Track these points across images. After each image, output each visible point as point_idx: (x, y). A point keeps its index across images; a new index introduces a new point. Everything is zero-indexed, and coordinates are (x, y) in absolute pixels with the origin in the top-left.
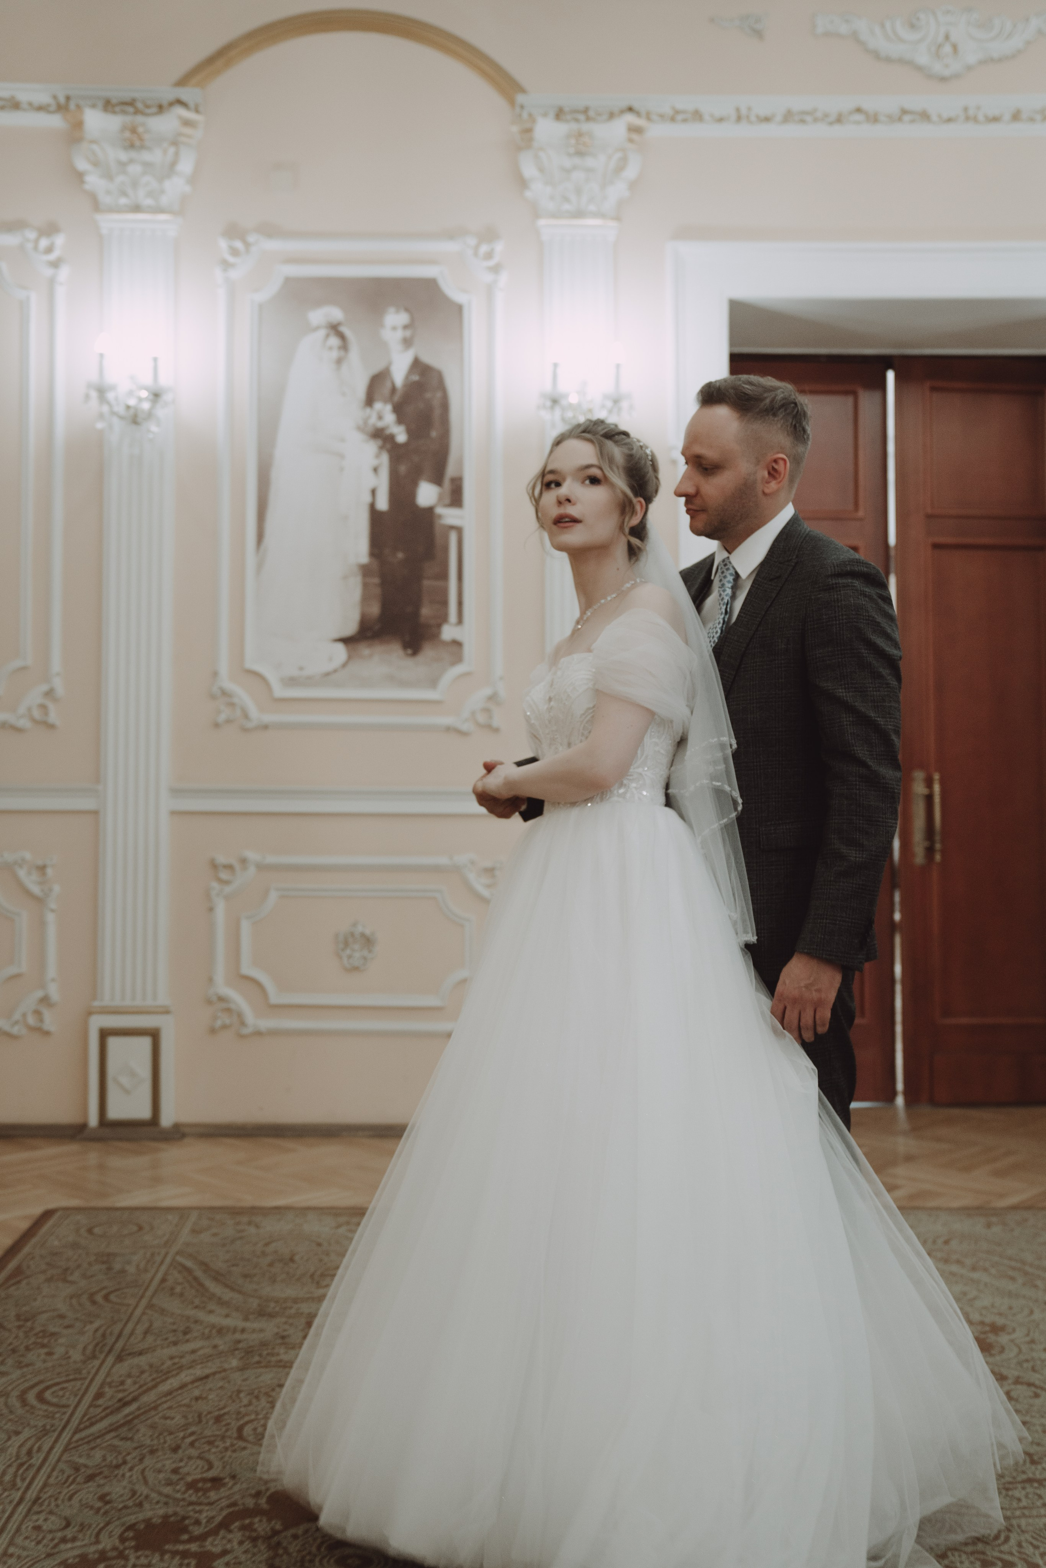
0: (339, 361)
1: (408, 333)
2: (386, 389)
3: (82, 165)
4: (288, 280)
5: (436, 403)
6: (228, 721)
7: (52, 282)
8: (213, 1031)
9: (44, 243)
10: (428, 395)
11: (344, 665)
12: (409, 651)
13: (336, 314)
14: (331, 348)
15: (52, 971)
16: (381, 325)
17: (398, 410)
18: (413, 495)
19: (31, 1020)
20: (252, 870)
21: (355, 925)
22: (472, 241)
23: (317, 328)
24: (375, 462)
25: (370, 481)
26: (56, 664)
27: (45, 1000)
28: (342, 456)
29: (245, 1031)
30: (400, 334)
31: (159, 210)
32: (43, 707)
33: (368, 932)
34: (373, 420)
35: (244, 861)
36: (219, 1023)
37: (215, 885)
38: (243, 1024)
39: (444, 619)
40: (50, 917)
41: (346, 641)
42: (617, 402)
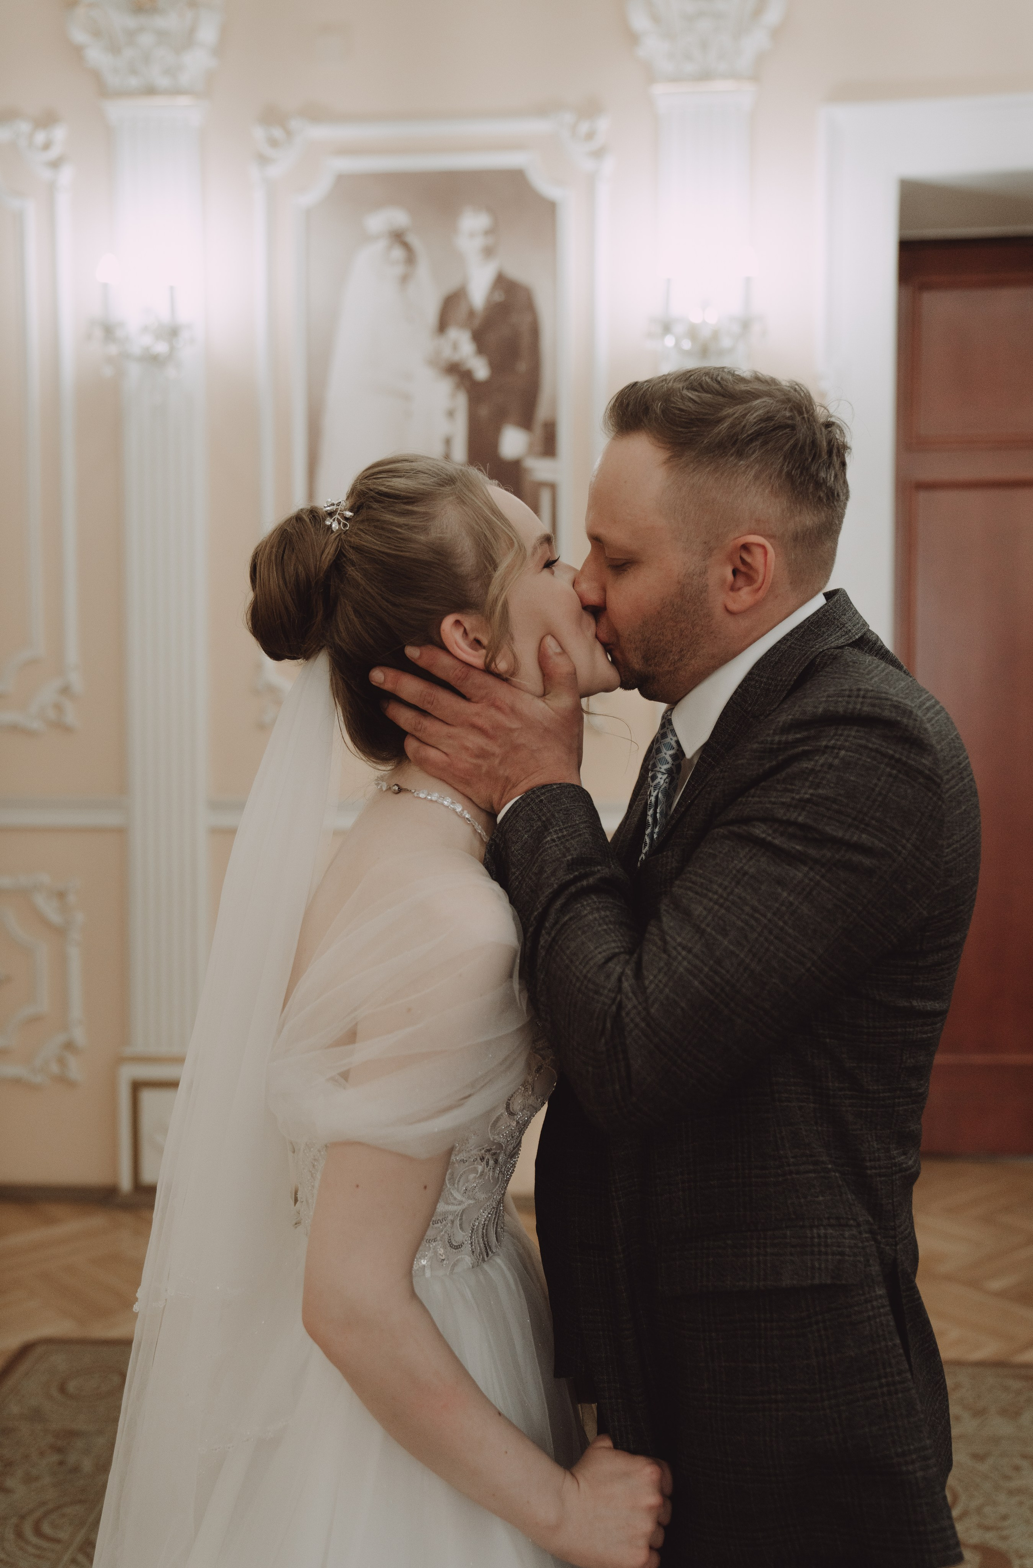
0: (405, 279)
1: (490, 240)
2: (461, 312)
3: (79, 36)
4: (342, 179)
5: (524, 328)
7: (51, 188)
9: (40, 137)
10: (515, 319)
13: (398, 217)
14: (392, 264)
15: (77, 1011)
16: (456, 231)
17: (479, 338)
18: (494, 445)
19: (55, 1068)
22: (569, 118)
23: (376, 238)
24: (450, 405)
25: (444, 427)
26: (72, 654)
27: (69, 1046)
28: (408, 398)
30: (479, 242)
31: (176, 91)
32: (58, 707)
34: (447, 354)
40: (74, 954)
42: (746, 325)
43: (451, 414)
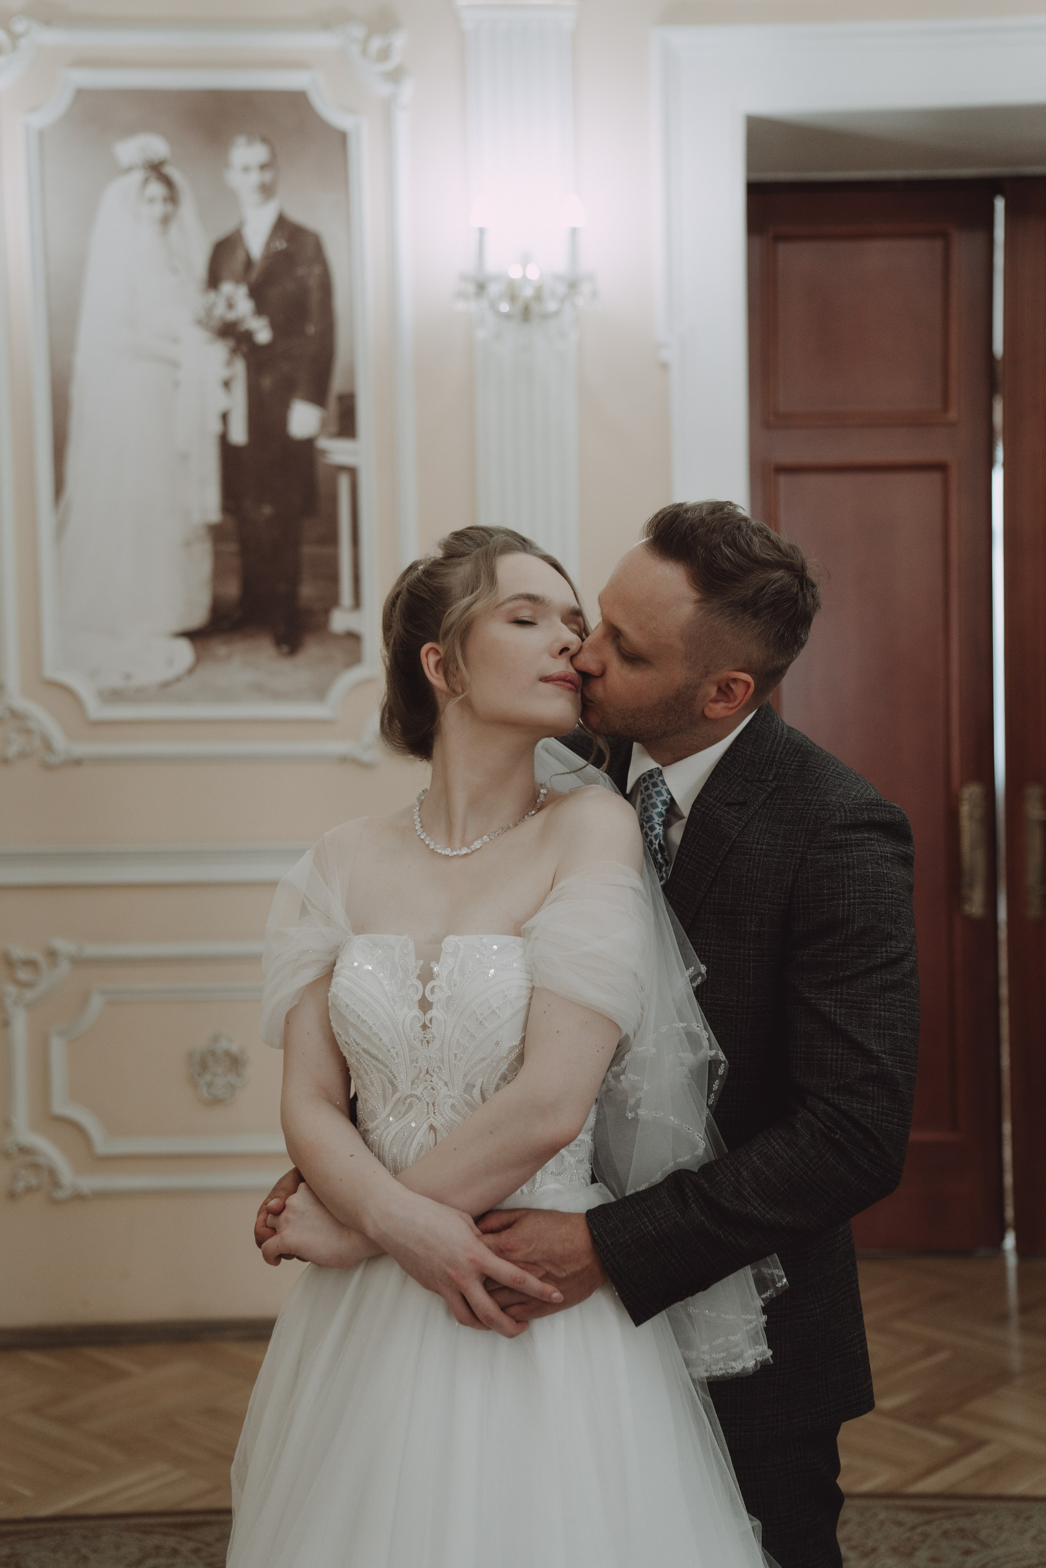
0: (166, 221)
1: (267, 176)
2: (239, 259)
4: (81, 94)
5: (313, 282)
6: (23, 755)
8: (12, 1196)
10: (301, 271)
11: (191, 671)
12: (285, 649)
13: (157, 146)
14: (151, 200)
16: (226, 164)
17: (257, 293)
18: (282, 421)
20: (64, 967)
21: (216, 1039)
22: (358, 32)
23: (129, 170)
24: (225, 373)
25: (219, 401)
28: (175, 364)
29: (60, 1195)
30: (254, 178)
33: (234, 1048)
34: (220, 310)
35: (52, 955)
36: (20, 1185)
37: (11, 989)
38: (56, 1184)
39: (333, 600)
41: (193, 636)
42: (573, 285)
43: (227, 384)
